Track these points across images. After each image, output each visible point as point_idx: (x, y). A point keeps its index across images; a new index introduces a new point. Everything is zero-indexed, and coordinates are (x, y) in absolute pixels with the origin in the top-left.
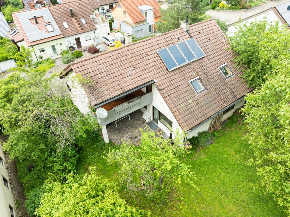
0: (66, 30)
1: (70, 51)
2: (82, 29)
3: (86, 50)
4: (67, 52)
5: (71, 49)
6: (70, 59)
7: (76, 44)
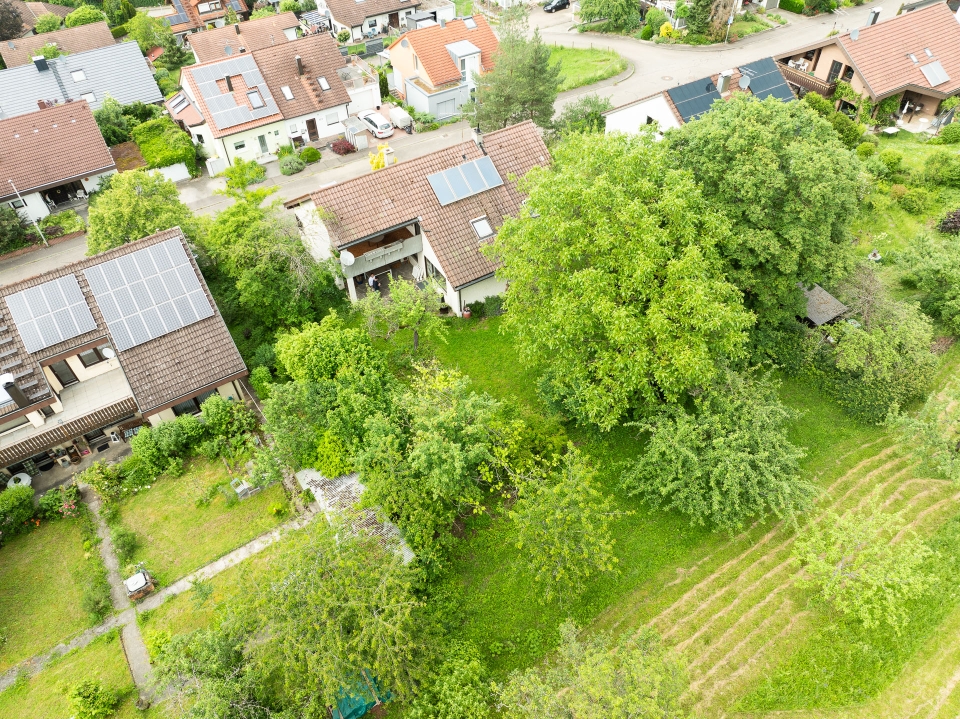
0: (290, 102)
1: (296, 147)
2: (320, 102)
3: (328, 146)
4: (290, 152)
5: (298, 143)
6: (295, 165)
7: (307, 132)
